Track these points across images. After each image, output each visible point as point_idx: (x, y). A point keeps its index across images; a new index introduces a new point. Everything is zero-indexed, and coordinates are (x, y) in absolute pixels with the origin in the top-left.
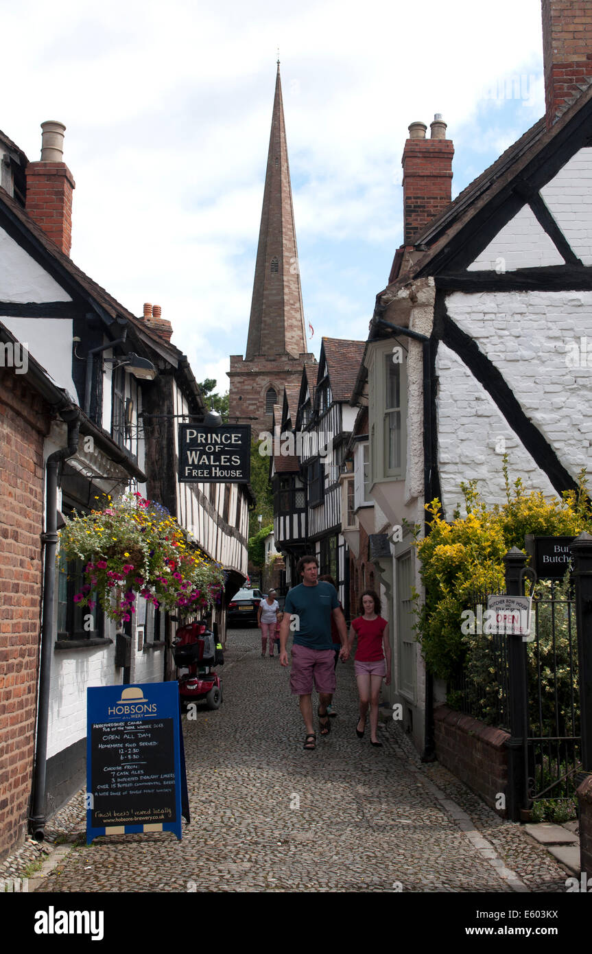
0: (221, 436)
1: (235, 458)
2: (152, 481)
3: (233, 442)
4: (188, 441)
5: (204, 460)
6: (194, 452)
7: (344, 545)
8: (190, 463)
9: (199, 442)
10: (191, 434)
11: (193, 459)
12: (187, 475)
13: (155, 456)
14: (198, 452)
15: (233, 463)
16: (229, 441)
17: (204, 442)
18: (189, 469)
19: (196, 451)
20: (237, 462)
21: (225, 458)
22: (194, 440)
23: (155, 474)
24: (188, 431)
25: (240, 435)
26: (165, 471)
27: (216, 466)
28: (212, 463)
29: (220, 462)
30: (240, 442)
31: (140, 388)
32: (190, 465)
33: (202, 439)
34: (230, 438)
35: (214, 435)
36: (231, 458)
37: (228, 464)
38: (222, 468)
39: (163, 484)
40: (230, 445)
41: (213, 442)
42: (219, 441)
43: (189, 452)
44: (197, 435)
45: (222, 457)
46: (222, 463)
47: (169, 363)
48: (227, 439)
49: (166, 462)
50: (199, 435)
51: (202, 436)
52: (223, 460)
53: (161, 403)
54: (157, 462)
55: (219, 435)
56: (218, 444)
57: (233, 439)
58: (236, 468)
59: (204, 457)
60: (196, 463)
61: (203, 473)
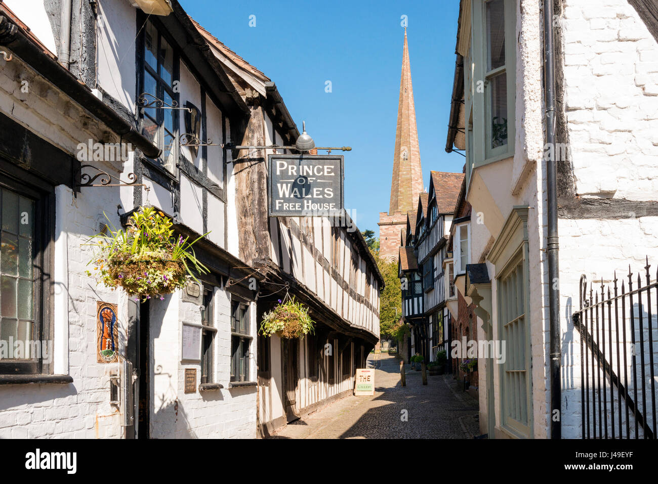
0: (313, 168)
1: (328, 190)
2: (243, 218)
3: (326, 174)
4: (278, 173)
5: (295, 192)
6: (284, 185)
7: (448, 315)
8: (281, 196)
9: (290, 174)
10: (282, 165)
11: (284, 192)
12: (277, 208)
13: (246, 192)
14: (289, 185)
15: (325, 196)
16: (322, 173)
17: (295, 174)
18: (280, 203)
19: (287, 183)
20: (330, 195)
21: (317, 191)
22: (284, 173)
23: (246, 210)
24: (278, 163)
25: (333, 167)
26: (257, 207)
27: (308, 199)
28: (304, 196)
29: (312, 195)
30: (333, 174)
31: (227, 121)
32: (280, 199)
33: (294, 171)
34: (323, 170)
35: (306, 167)
36: (323, 190)
37: (321, 197)
38: (314, 201)
39: (255, 221)
40: (323, 177)
41: (305, 174)
42: (311, 174)
43: (279, 185)
44: (288, 167)
45: (315, 190)
46: (315, 196)
47: (257, 91)
48: (318, 171)
49: (257, 197)
50: (290, 167)
51: (293, 168)
52: (315, 193)
53: (250, 136)
54: (248, 197)
55: (311, 167)
56: (310, 176)
57: (326, 170)
58: (328, 201)
59: (296, 189)
60: (287, 196)
61: (295, 206)
